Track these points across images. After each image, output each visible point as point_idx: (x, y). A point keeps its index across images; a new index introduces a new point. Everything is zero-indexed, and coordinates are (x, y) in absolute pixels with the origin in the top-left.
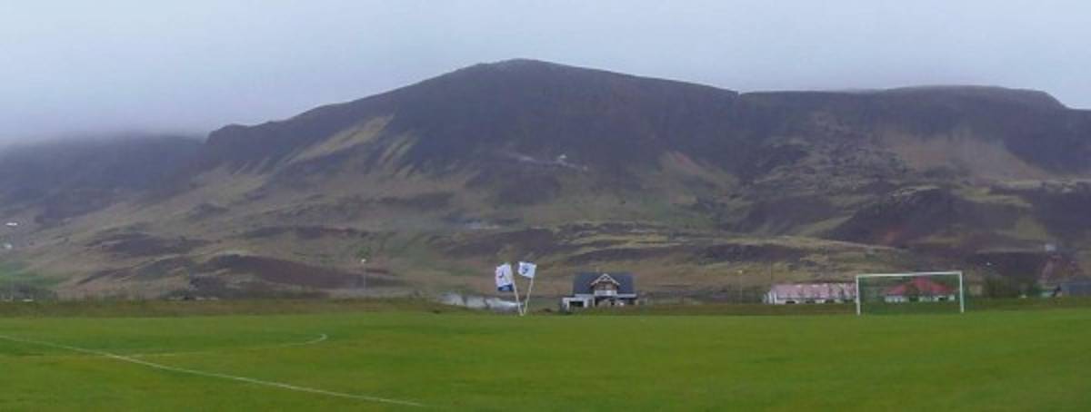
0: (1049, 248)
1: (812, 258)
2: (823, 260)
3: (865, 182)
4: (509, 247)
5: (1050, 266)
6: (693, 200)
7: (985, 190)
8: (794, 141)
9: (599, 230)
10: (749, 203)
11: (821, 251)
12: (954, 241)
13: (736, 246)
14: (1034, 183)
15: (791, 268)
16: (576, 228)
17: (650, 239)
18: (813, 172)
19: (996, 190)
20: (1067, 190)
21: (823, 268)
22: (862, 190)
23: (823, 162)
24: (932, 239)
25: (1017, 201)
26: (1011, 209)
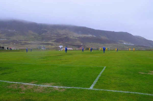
0: (82, 44)
1: (54, 45)
2: (55, 45)
3: (56, 35)
4: (11, 42)
5: (82, 46)
6: (34, 37)
7: (72, 37)
8: (45, 30)
9: (24, 40)
10: (41, 37)
11: (54, 44)
12: (69, 43)
13: (44, 43)
14: (78, 36)
15: (52, 46)
16: (21, 40)
17: (32, 42)
18: (49, 34)
19: (73, 37)
20: (83, 37)
21: (56, 46)
22: (56, 36)
23: (49, 33)
24: (67, 43)
25: (76, 38)
26: (76, 39)
